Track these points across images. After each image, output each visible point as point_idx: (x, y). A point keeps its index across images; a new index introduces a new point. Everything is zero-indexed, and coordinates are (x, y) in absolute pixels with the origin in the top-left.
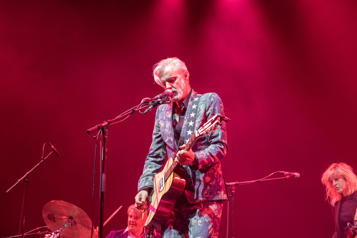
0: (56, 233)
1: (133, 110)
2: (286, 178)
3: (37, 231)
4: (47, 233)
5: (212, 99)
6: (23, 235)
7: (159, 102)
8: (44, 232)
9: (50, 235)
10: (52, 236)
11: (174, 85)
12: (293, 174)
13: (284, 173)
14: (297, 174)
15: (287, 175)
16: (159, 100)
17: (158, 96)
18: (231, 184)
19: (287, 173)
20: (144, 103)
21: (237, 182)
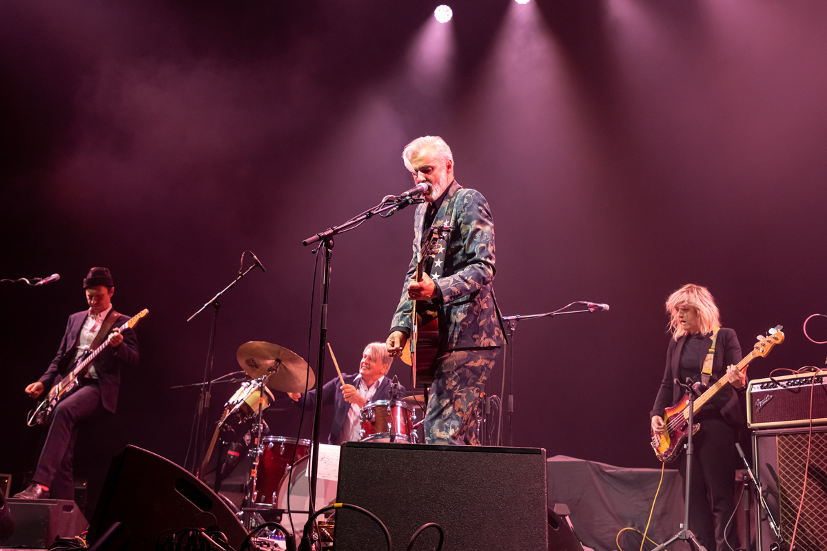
0: (258, 382)
1: (369, 212)
2: (590, 311)
3: (231, 377)
4: (245, 381)
5: (466, 201)
6: (209, 382)
7: (407, 200)
8: (239, 380)
9: (249, 384)
10: (252, 386)
11: (430, 177)
12: (599, 305)
13: (587, 304)
14: (606, 306)
15: (591, 307)
16: (408, 198)
17: (407, 193)
18: (509, 318)
19: (592, 304)
20: (387, 201)
21: (519, 316)
